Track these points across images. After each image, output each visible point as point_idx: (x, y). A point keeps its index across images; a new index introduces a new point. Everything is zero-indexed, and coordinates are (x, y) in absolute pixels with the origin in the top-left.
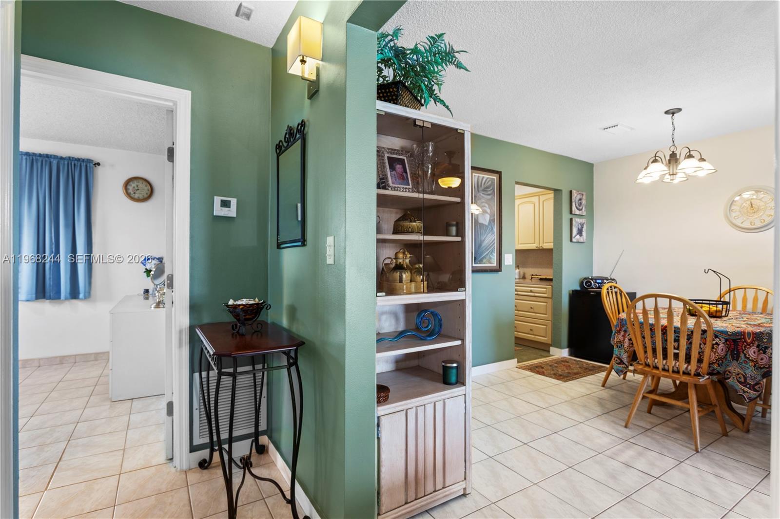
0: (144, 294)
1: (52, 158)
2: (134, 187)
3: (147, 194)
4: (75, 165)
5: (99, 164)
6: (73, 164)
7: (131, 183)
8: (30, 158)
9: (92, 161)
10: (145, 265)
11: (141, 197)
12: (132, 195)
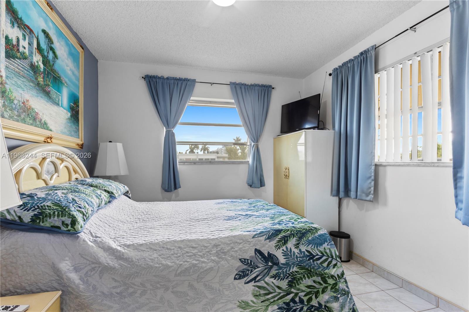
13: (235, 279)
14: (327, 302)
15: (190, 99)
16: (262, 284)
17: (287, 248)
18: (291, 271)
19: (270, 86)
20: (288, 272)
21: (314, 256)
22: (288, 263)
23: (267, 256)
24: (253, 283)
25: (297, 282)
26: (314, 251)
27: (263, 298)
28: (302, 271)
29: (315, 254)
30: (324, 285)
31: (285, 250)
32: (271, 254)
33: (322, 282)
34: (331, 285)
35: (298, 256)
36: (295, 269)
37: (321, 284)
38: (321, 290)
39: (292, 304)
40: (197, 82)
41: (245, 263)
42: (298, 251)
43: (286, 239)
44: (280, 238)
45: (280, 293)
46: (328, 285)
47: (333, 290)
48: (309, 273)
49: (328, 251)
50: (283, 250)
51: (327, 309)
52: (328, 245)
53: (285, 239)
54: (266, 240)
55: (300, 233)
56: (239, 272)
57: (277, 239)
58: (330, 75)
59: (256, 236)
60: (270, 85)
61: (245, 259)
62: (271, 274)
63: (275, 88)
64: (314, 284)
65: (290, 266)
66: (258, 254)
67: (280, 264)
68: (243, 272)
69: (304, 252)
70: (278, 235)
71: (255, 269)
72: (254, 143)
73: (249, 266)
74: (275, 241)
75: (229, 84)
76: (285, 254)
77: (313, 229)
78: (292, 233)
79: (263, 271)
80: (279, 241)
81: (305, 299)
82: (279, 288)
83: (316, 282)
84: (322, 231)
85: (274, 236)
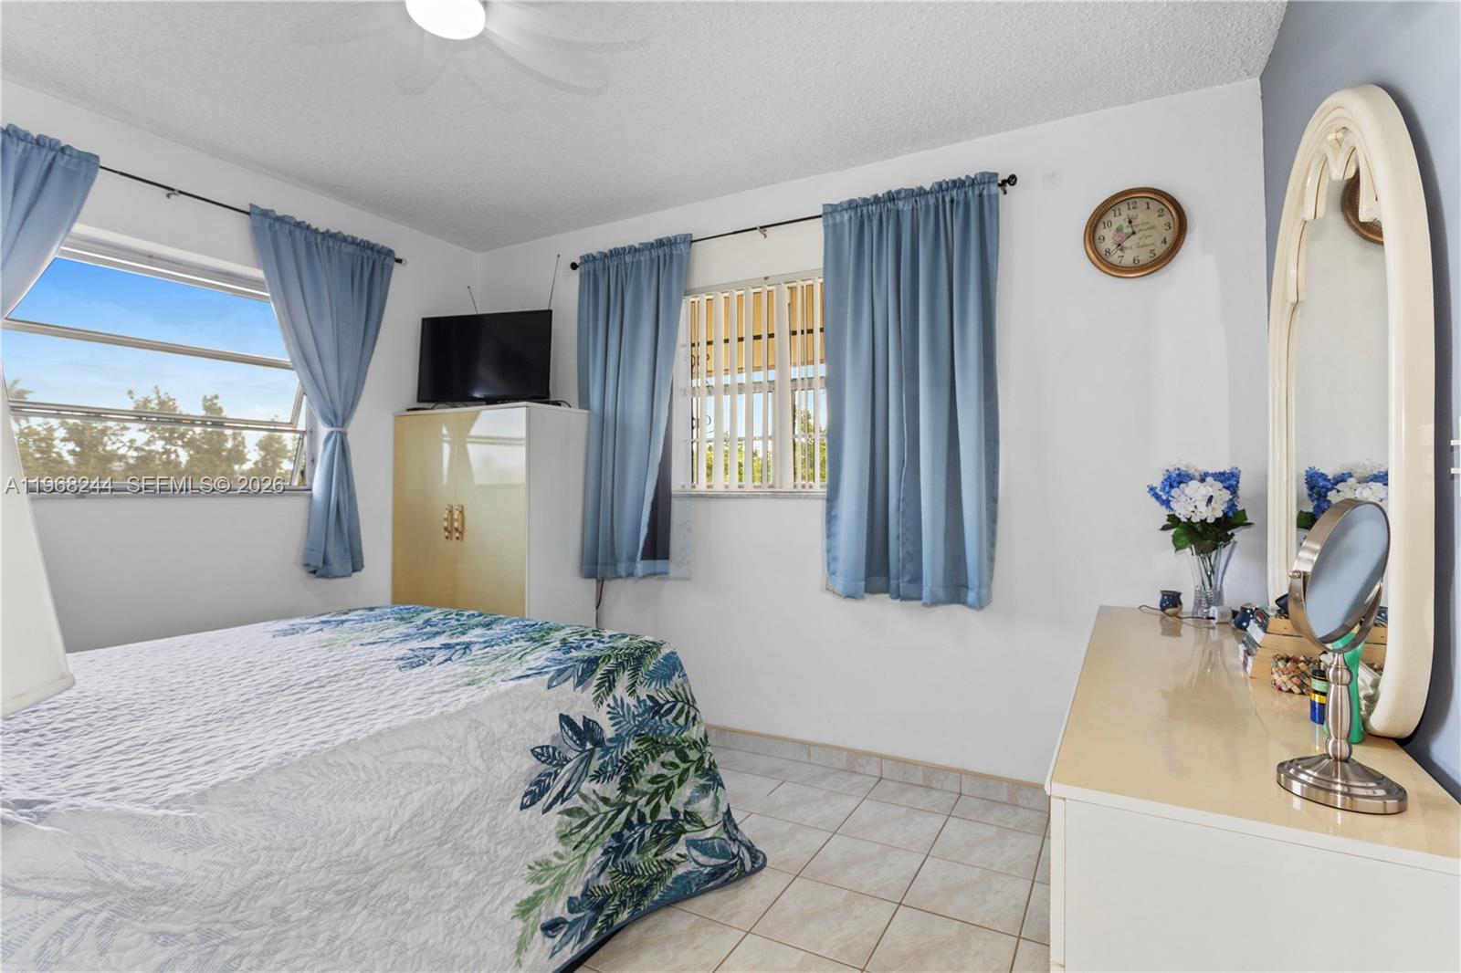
0: (1163, 609)
1: (900, 199)
2: (1119, 230)
3: (1165, 241)
4: (952, 201)
5: (1012, 180)
6: (947, 199)
7: (1110, 216)
8: (856, 213)
9: (996, 175)
10: (1166, 503)
11: (1145, 257)
12: (1114, 259)
13: (523, 807)
14: (689, 802)
15: (69, 230)
16: (575, 801)
17: (614, 698)
18: (625, 754)
19: (390, 253)
20: (620, 758)
21: (662, 706)
22: (620, 734)
23: (582, 728)
24: (558, 807)
25: (635, 776)
26: (660, 694)
27: (576, 839)
28: (641, 747)
29: (662, 702)
30: (683, 766)
31: (612, 705)
32: (590, 720)
33: (677, 761)
34: (695, 761)
35: (636, 713)
36: (632, 745)
37: (675, 766)
38: (675, 780)
39: (626, 833)
40: (102, 168)
41: (543, 759)
42: (635, 702)
43: (611, 677)
44: (601, 679)
45: (606, 813)
46: (690, 764)
47: (700, 773)
48: (654, 748)
49: (680, 690)
50: (609, 705)
51: (689, 819)
52: (679, 677)
53: (609, 677)
54: (575, 687)
55: (634, 659)
56: (530, 786)
57: (596, 682)
58: (574, 266)
59: (554, 684)
60: (390, 247)
61: (542, 747)
62: (591, 772)
63: (404, 262)
64: (665, 771)
65: (624, 741)
66: (566, 728)
67: (605, 740)
68: (537, 783)
69: (644, 701)
70: (594, 671)
71: (563, 766)
72: (332, 426)
73: (550, 763)
74: (592, 689)
75: (248, 210)
76: (614, 716)
77: (651, 645)
78: (620, 660)
79: (578, 766)
80: (599, 686)
81: (647, 811)
82: (605, 800)
83: (667, 764)
84: (667, 647)
85: (589, 676)
